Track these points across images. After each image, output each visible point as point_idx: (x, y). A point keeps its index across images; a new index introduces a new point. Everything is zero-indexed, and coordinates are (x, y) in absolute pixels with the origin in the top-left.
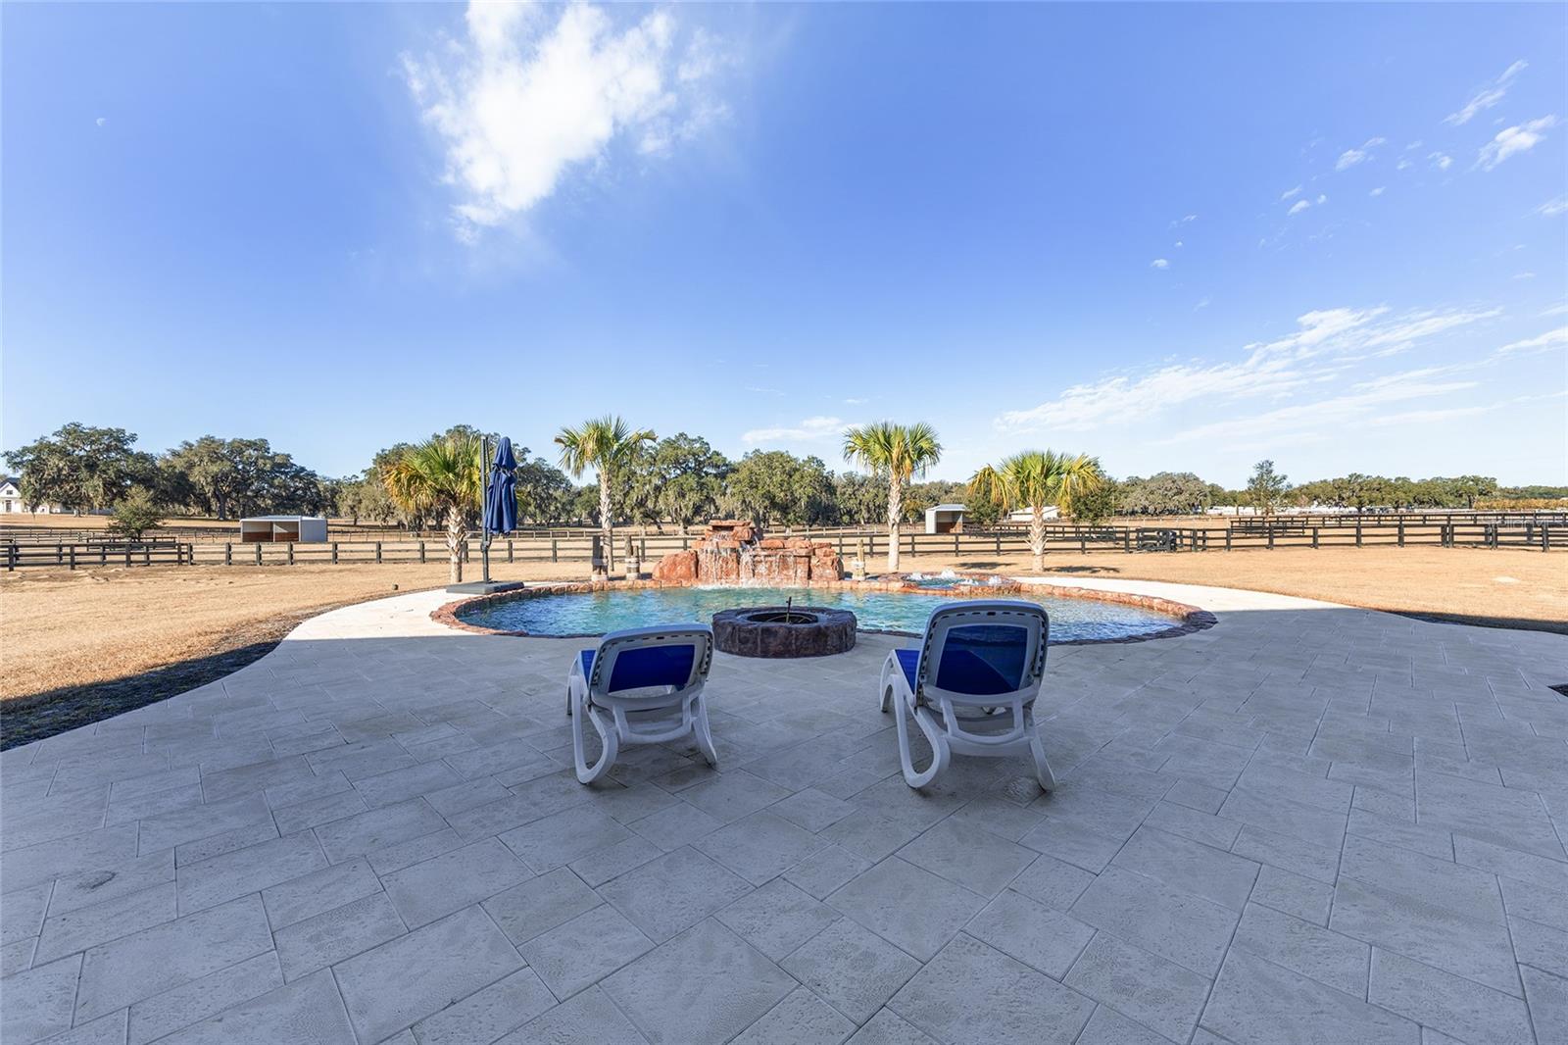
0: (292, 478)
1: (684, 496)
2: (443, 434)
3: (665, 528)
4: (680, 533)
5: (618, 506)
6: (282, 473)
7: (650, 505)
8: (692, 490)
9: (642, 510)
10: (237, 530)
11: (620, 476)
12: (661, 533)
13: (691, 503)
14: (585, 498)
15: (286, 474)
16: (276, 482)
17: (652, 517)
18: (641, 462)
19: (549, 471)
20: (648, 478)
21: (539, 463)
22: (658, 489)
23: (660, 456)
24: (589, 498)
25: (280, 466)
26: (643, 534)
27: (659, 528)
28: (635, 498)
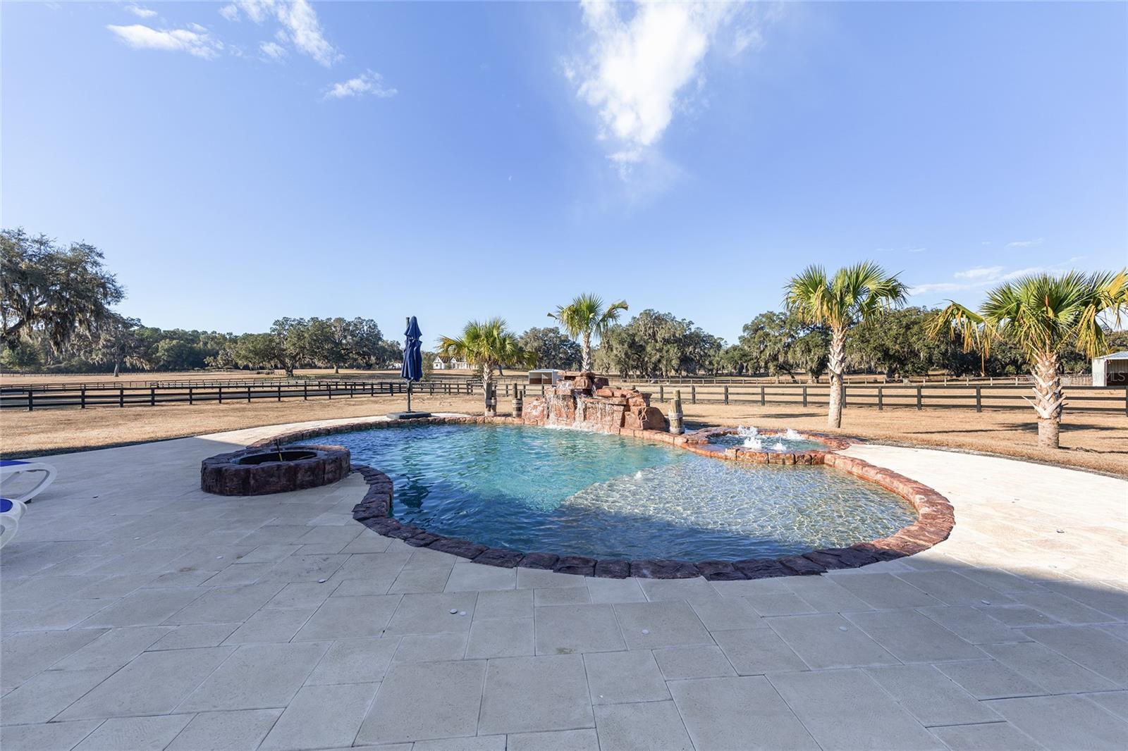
0: (569, 348)
1: (810, 351)
2: (638, 316)
3: (797, 378)
4: (810, 381)
5: (755, 361)
6: (564, 345)
7: (781, 359)
8: (816, 346)
9: (775, 363)
10: (527, 376)
11: (756, 338)
12: (795, 382)
13: (816, 357)
14: (731, 354)
15: (566, 345)
16: (561, 350)
17: (785, 368)
18: (773, 326)
19: (705, 336)
20: (779, 338)
21: (698, 331)
22: (789, 346)
23: (788, 320)
24: (733, 355)
25: (564, 341)
26: (777, 382)
27: (793, 377)
28: (768, 354)
